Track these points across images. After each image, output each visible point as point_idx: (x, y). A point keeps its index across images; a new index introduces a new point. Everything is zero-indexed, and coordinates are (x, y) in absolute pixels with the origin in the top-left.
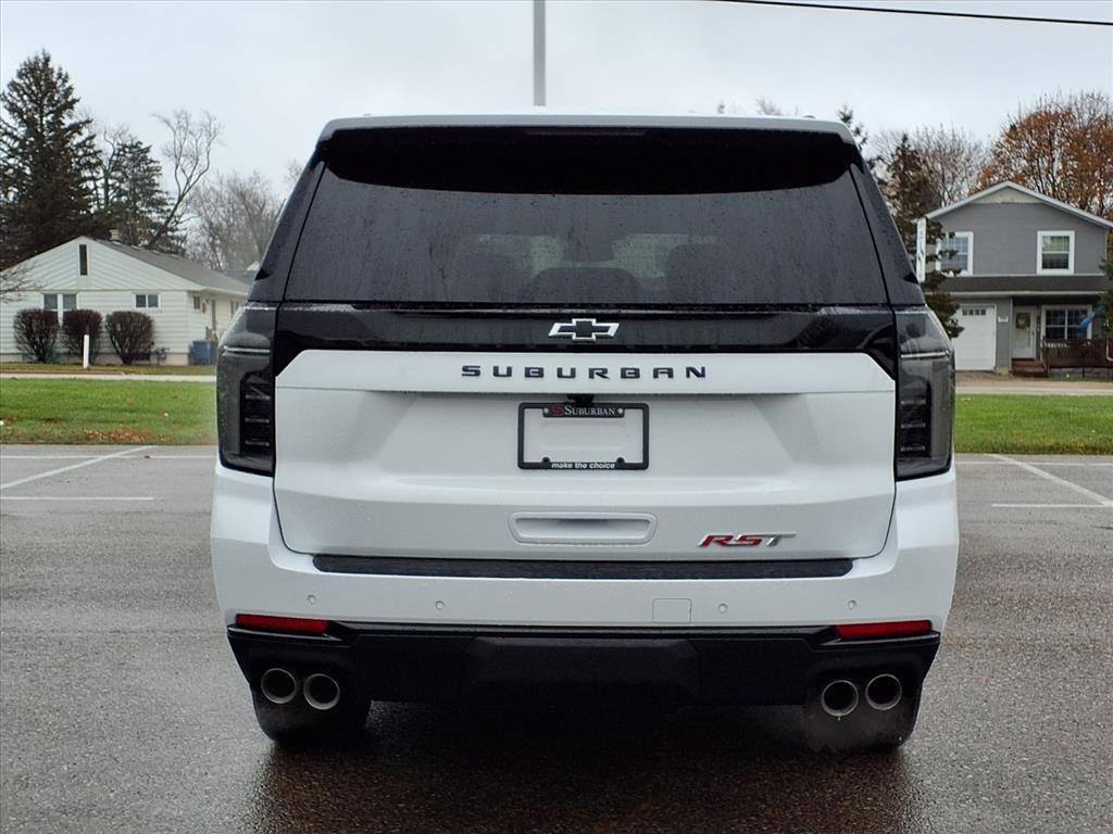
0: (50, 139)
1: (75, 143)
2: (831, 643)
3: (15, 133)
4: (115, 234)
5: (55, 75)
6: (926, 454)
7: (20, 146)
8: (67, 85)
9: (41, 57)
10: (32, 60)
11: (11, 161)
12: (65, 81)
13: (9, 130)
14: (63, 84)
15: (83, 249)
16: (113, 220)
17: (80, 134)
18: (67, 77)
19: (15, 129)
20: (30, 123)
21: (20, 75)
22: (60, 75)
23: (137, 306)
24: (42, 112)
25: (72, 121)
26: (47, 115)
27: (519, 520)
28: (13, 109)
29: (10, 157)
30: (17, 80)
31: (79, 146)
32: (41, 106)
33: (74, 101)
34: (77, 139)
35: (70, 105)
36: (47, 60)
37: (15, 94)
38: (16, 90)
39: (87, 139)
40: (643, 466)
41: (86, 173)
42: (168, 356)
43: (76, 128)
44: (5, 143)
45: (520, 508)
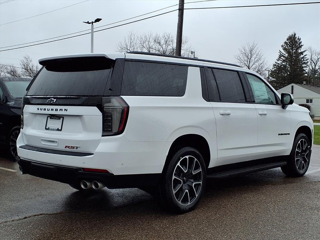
0: (294, 56)
1: (301, 57)
2: (80, 171)
3: (285, 56)
4: (304, 83)
5: (297, 39)
6: (111, 131)
7: (286, 59)
8: (300, 41)
9: (293, 34)
10: (291, 35)
11: (284, 63)
12: (300, 40)
13: (283, 55)
14: (299, 41)
15: (292, 87)
16: (310, 78)
17: (303, 55)
18: (300, 39)
19: (285, 55)
20: (289, 53)
21: (287, 40)
22: (298, 39)
23: (307, 103)
24: (293, 49)
25: (301, 51)
26: (294, 50)
27: (42, 140)
28: (285, 49)
29: (283, 62)
30: (286, 41)
31: (302, 58)
32: (293, 48)
33: (302, 46)
34: (302, 56)
35: (301, 47)
36: (295, 35)
37: (285, 45)
38: (286, 44)
39: (304, 56)
40: (61, 130)
41: (304, 66)
42: (315, 117)
43: (302, 53)
44: (282, 59)
45: (43, 137)
